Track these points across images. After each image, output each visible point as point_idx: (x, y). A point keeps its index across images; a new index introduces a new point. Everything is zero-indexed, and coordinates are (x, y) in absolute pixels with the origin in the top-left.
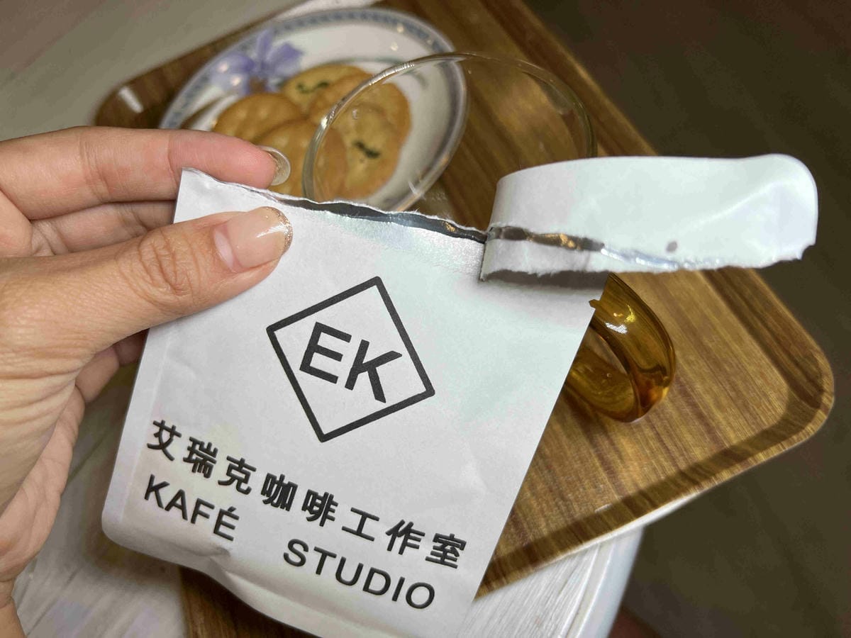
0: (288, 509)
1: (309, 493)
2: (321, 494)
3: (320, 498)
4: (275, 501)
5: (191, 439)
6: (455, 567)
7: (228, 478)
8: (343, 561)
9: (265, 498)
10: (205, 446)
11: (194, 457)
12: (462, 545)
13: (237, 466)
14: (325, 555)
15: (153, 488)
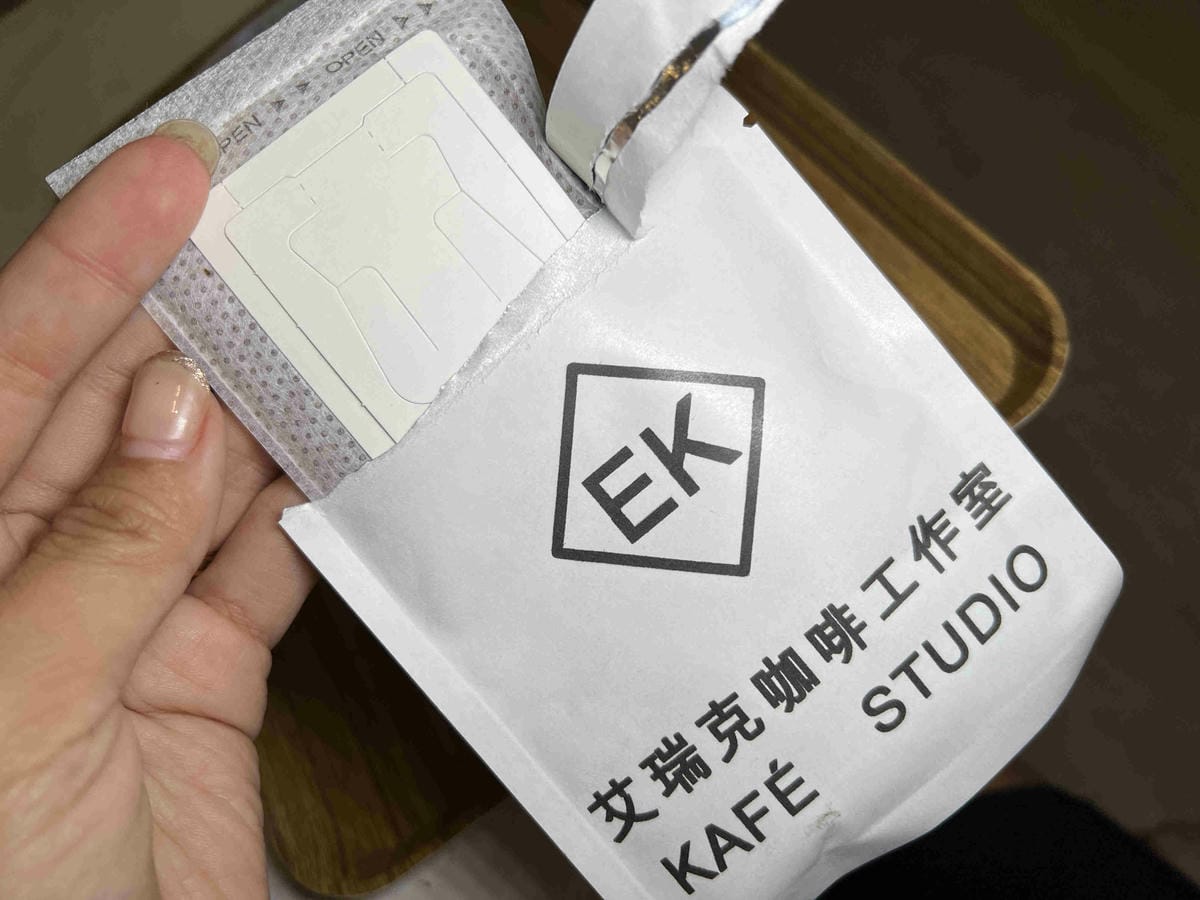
0: (817, 682)
1: (809, 636)
2: (821, 620)
3: (825, 626)
4: (796, 694)
5: (643, 766)
6: (1009, 497)
7: (727, 742)
8: (928, 647)
9: (783, 705)
10: (664, 749)
11: (670, 776)
12: (983, 469)
13: (716, 717)
14: (906, 668)
15: (682, 871)
